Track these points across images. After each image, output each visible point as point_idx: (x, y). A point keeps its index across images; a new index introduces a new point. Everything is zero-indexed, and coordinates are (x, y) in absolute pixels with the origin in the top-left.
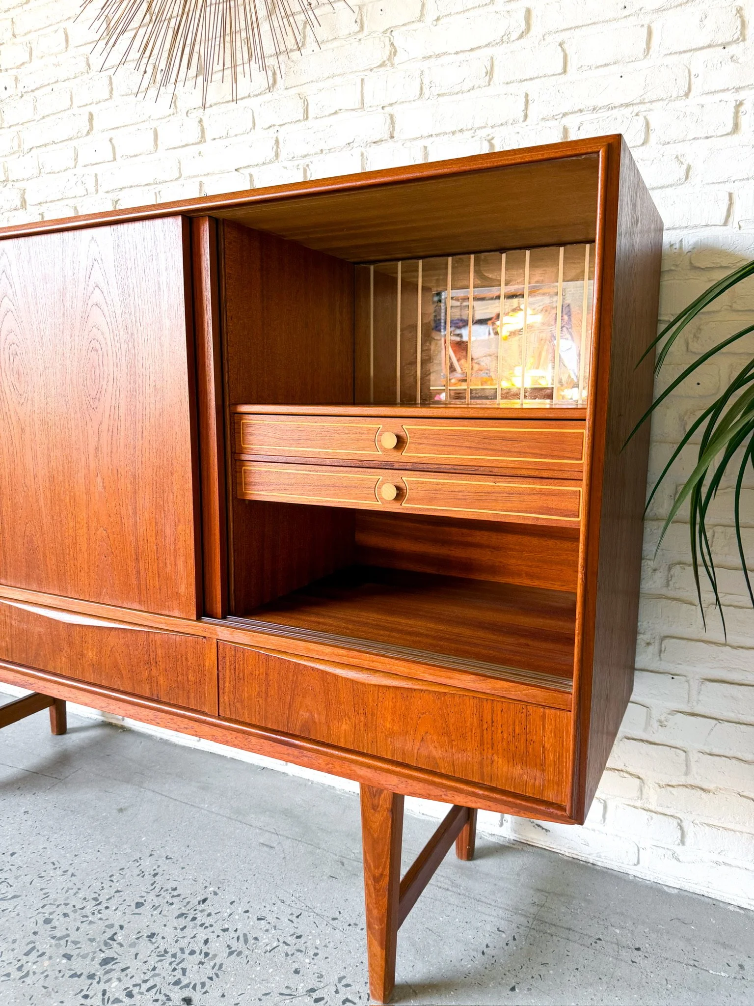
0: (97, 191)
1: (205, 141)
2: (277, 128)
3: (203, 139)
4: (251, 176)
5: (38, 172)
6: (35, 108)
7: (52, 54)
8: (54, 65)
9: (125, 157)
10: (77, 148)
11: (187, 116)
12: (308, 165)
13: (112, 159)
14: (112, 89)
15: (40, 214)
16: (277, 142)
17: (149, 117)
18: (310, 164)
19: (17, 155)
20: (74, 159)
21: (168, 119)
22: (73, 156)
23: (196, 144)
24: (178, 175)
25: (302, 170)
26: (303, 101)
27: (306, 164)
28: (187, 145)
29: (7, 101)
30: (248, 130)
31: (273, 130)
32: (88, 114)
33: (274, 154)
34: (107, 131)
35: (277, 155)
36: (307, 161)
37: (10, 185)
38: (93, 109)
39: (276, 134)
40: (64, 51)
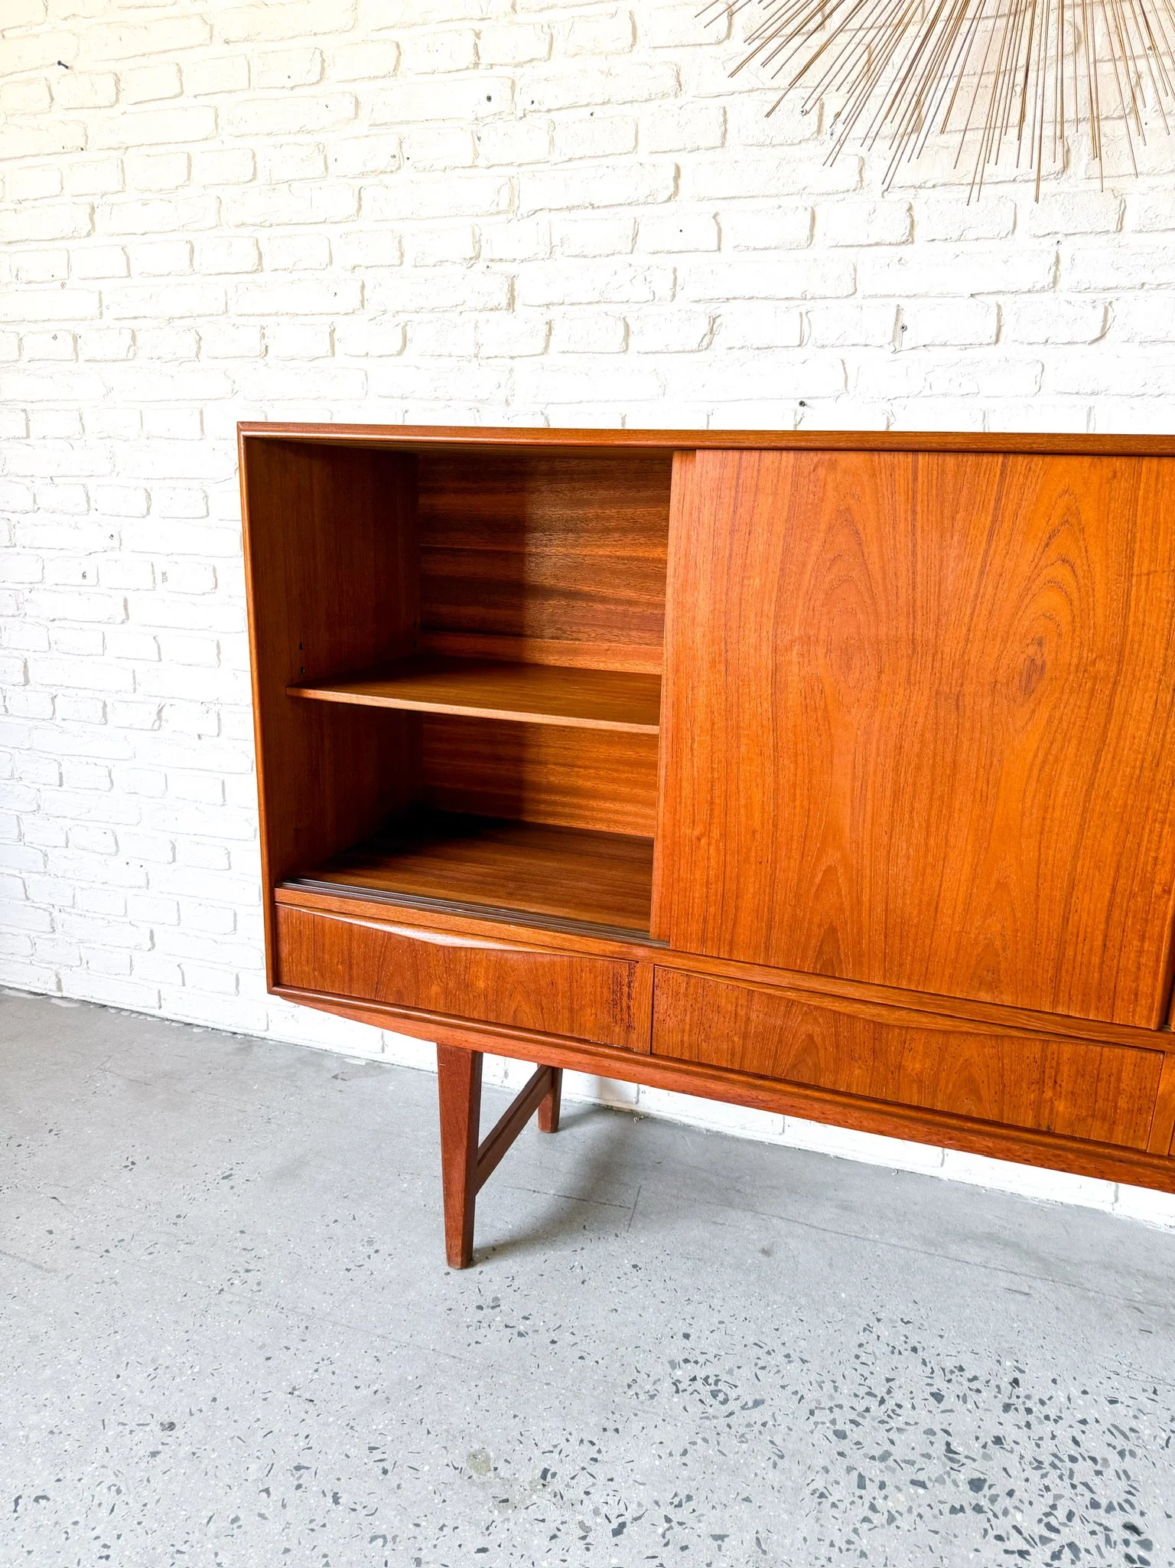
0: (674, 296)
1: (913, 242)
2: (1059, 237)
3: (910, 240)
4: (999, 307)
5: (549, 252)
6: (552, 141)
7: (601, 53)
8: (602, 72)
9: (741, 248)
10: (638, 220)
11: (883, 197)
12: (1110, 303)
13: (716, 248)
14: (726, 130)
15: (547, 323)
16: (1057, 261)
17: (804, 189)
18: (1114, 300)
19: (502, 218)
20: (631, 238)
21: (841, 196)
22: (630, 233)
23: (897, 244)
24: (852, 291)
25: (1101, 311)
26: (1119, 202)
27: (1109, 300)
28: (877, 244)
29: (487, 120)
30: (1003, 234)
31: (1052, 240)
32: (674, 167)
33: (1051, 280)
34: (709, 200)
35: (1055, 282)
36: (1110, 296)
37: (480, 266)
38: (681, 159)
39: (1055, 247)
40: (627, 50)
